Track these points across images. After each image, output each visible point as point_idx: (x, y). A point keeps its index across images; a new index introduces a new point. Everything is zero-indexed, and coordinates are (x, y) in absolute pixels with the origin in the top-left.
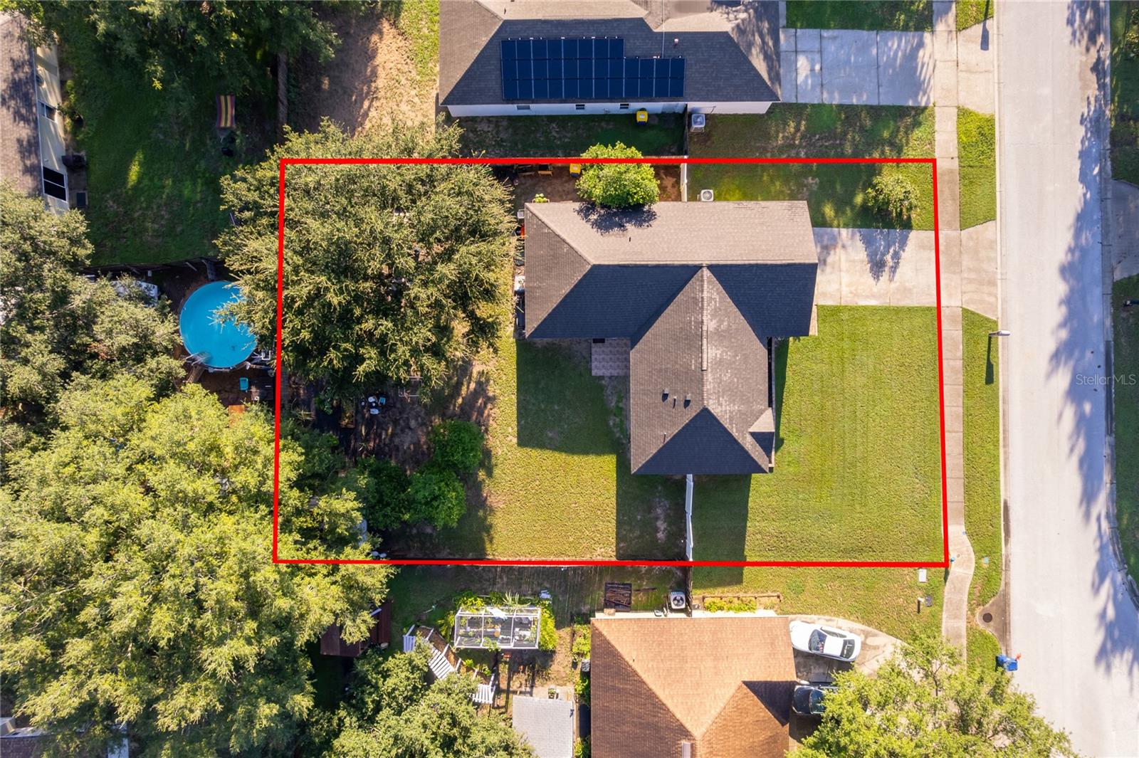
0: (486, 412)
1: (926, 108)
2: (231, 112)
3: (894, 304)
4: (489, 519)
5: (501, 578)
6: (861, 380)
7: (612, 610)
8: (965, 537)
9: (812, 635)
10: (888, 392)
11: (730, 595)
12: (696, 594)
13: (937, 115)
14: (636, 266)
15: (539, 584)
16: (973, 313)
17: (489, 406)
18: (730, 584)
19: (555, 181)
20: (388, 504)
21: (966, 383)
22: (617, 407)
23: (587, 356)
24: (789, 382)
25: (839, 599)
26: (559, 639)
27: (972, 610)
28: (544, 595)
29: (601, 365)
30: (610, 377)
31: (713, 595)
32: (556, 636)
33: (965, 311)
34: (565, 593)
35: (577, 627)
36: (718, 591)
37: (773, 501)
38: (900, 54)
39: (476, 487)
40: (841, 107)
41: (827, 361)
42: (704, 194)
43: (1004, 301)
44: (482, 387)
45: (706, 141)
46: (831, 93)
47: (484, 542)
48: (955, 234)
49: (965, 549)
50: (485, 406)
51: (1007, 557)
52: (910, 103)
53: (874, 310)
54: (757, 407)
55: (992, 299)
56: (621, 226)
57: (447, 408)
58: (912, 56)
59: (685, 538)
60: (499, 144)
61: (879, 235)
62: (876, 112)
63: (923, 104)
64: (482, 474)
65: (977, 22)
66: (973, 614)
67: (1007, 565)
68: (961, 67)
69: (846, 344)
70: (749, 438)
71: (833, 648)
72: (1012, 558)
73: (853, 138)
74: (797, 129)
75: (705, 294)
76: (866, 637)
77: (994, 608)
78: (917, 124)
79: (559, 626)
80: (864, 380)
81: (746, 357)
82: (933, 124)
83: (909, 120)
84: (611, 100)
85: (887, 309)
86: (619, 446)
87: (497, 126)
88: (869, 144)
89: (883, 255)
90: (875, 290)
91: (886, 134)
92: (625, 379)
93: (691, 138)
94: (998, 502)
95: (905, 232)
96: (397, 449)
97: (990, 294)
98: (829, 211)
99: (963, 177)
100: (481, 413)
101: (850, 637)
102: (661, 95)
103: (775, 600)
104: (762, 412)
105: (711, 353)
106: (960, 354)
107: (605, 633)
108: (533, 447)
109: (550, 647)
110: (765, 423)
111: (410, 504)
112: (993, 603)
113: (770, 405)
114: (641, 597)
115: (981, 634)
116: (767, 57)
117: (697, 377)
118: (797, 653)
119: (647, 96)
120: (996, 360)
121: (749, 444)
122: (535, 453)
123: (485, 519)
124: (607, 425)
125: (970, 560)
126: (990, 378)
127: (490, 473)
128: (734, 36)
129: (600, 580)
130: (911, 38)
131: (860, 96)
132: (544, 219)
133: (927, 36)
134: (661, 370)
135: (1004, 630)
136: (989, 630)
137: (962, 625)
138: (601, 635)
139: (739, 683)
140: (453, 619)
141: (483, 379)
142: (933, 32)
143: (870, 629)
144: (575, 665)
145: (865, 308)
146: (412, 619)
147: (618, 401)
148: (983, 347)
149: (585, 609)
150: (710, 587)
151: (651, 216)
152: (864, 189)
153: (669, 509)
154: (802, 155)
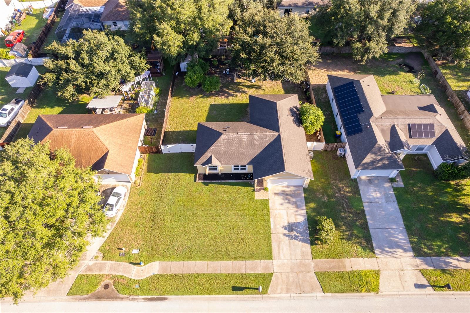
0: (223, 97)
1: (374, 253)
3: (272, 235)
4: (185, 98)
5: (164, 101)
7: (146, 129)
8: (152, 274)
9: (120, 194)
11: (144, 168)
13: (372, 259)
16: (271, 279)
18: (148, 168)
21: (232, 275)
25: (132, 211)
27: (113, 278)
28: (156, 111)
31: (145, 163)
33: (272, 274)
38: (397, 239)
39: (197, 94)
40: (363, 211)
41: (243, 203)
43: (279, 298)
44: (232, 95)
45: (334, 158)
48: (312, 269)
49: (145, 274)
50: (225, 96)
51: (137, 299)
52: (374, 245)
53: (268, 226)
54: (222, 158)
55: (279, 291)
56: (293, 116)
57: (225, 87)
58: (398, 246)
60: (319, 99)
61: (304, 228)
63: (376, 252)
65: (429, 281)
66: (110, 279)
67: (133, 299)
68: (401, 272)
71: (112, 200)
72: (136, 302)
74: (347, 192)
75: (268, 134)
77: (111, 291)
78: (364, 248)
82: (367, 257)
83: (364, 243)
85: (269, 232)
87: (325, 98)
88: (348, 224)
89: (296, 231)
90: (278, 226)
91: (355, 232)
94: (167, 294)
95: (309, 242)
97: (282, 289)
98: (313, 205)
99: (343, 273)
103: (138, 184)
105: (245, 136)
106: (249, 272)
108: (210, 108)
112: (113, 290)
114: (149, 139)
115: (99, 283)
116: (373, 162)
117: (235, 132)
120: (246, 293)
121: (207, 155)
126: (236, 289)
128: (376, 146)
129: (158, 127)
130: (408, 246)
131: (371, 220)
133: (411, 254)
135: (98, 297)
136: (100, 288)
139: (109, 149)
142: (415, 257)
148: (253, 285)
150: (148, 162)
151: (298, 126)
154: (337, 195)
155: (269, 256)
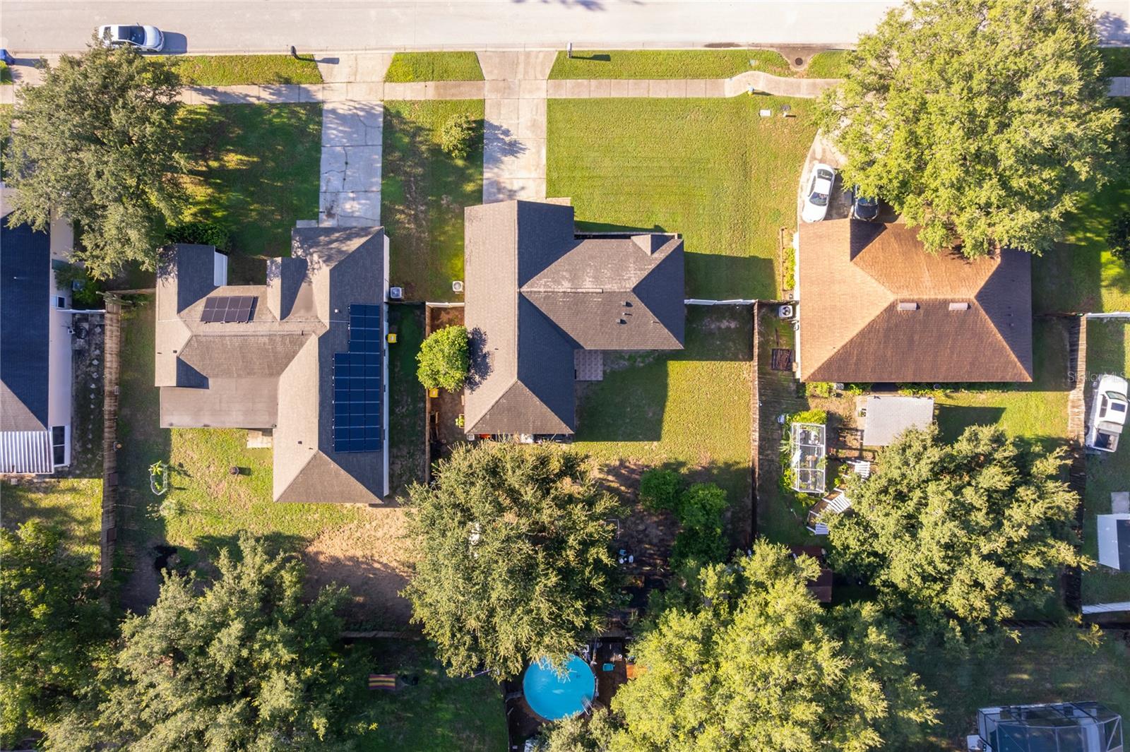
0: (632, 467)
1: (385, 107)
2: (382, 678)
3: (545, 136)
4: (720, 464)
5: (768, 455)
6: (607, 162)
7: (794, 364)
8: (734, 78)
9: (814, 203)
10: (617, 141)
11: (781, 269)
12: (781, 297)
13: (390, 99)
14: (519, 345)
15: (773, 424)
16: (552, 71)
17: (627, 464)
18: (772, 269)
19: (443, 410)
20: (709, 546)
21: (610, 77)
22: (628, 360)
23: (586, 384)
24: (608, 221)
25: (785, 180)
26: (818, 408)
27: (793, 74)
28: (782, 420)
29: (595, 373)
30: (604, 365)
31: (781, 283)
32: (815, 411)
33: (550, 77)
34: (779, 403)
35: (808, 394)
36: (778, 278)
37: (705, 234)
38: (341, 128)
39: (694, 475)
40: (384, 176)
41: (591, 190)
42: (457, 288)
43: (543, 45)
44: (612, 470)
45: (411, 287)
46: (372, 184)
47: (739, 469)
48: (487, 85)
49: (743, 79)
50: (628, 467)
51: (749, 45)
52: (381, 120)
53: (550, 151)
54: (631, 249)
55: (541, 55)
56: (485, 356)
57: (628, 498)
58: (343, 119)
59: (735, 305)
60: (412, 455)
61: (490, 148)
62: (388, 148)
63: (382, 110)
64: (684, 471)
65: (316, 67)
66: (796, 73)
67: (757, 46)
68: (352, 79)
69: (578, 174)
70: (656, 255)
71: (824, 187)
72: (750, 42)
73: (409, 166)
74: (402, 212)
75: (542, 290)
76: (816, 159)
77: (791, 56)
78: (398, 114)
79: (807, 409)
80: (607, 160)
81: (591, 257)
82: (398, 101)
83: (395, 121)
84: (382, 364)
85: (549, 140)
86: (661, 359)
87: (397, 457)
88: (415, 154)
89: (505, 143)
90: (534, 150)
91: (406, 140)
92: (606, 353)
93: (409, 299)
94: (706, 52)
95: (486, 125)
96: (662, 540)
97: (537, 57)
98: (470, 187)
99: (442, 78)
100: (633, 471)
101: (815, 173)
102: (378, 323)
103: (785, 233)
104: (635, 245)
105: (588, 285)
106: (585, 82)
107: (812, 371)
108: (661, 428)
109: (824, 415)
110: (644, 242)
111: (709, 527)
112: (787, 57)
113: (628, 237)
114: (783, 341)
115: (812, 67)
116: (349, 238)
117: (608, 296)
118: (828, 217)
119: (378, 335)
120: (590, 53)
121: (661, 255)
122: (666, 427)
123: (719, 468)
124: (643, 367)
125: (752, 75)
126: (605, 57)
127: (683, 464)
128: (333, 264)
129: (770, 374)
130: (327, 120)
131: (374, 160)
132: (479, 418)
133: (326, 107)
134: (601, 325)
135: (808, 49)
136: (809, 60)
137: (805, 82)
138: (813, 374)
139: (852, 264)
140: (802, 495)
141: (605, 469)
142: (323, 102)
143: (809, 156)
144: (839, 395)
145: (548, 159)
146: (801, 528)
147: (624, 359)
148: (579, 63)
149: (793, 387)
150: (775, 286)
151: (476, 332)
152: (452, 159)
153: (711, 318)
154: (423, 208)
155: (552, 104)
